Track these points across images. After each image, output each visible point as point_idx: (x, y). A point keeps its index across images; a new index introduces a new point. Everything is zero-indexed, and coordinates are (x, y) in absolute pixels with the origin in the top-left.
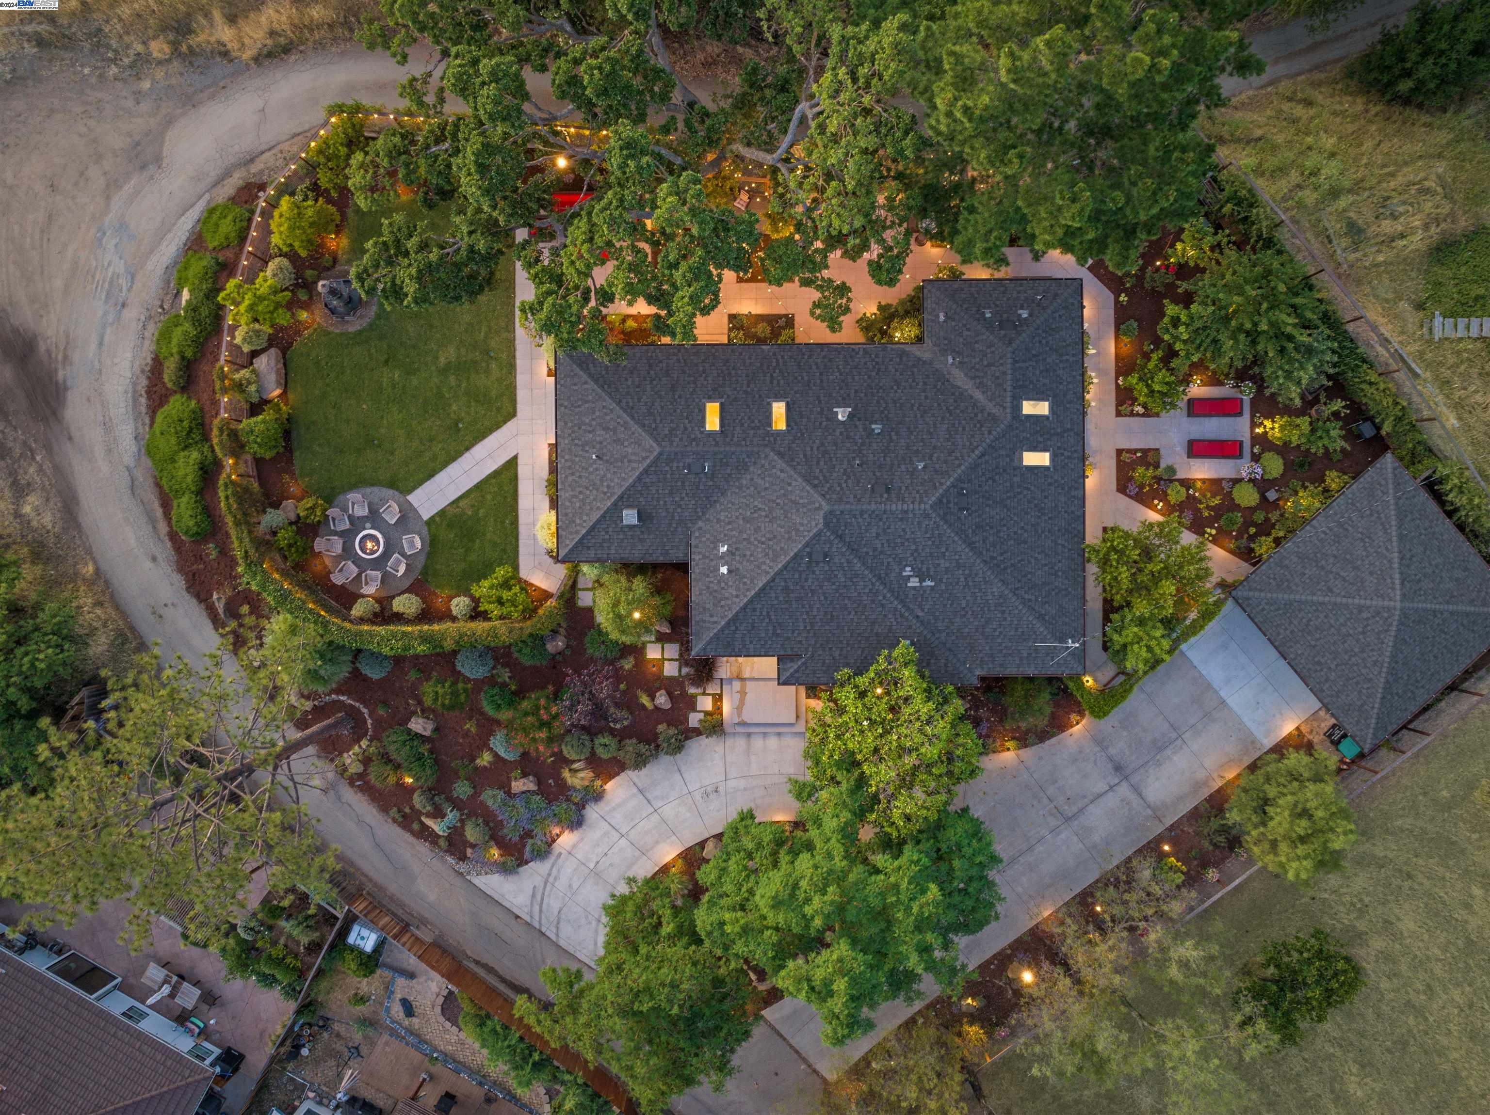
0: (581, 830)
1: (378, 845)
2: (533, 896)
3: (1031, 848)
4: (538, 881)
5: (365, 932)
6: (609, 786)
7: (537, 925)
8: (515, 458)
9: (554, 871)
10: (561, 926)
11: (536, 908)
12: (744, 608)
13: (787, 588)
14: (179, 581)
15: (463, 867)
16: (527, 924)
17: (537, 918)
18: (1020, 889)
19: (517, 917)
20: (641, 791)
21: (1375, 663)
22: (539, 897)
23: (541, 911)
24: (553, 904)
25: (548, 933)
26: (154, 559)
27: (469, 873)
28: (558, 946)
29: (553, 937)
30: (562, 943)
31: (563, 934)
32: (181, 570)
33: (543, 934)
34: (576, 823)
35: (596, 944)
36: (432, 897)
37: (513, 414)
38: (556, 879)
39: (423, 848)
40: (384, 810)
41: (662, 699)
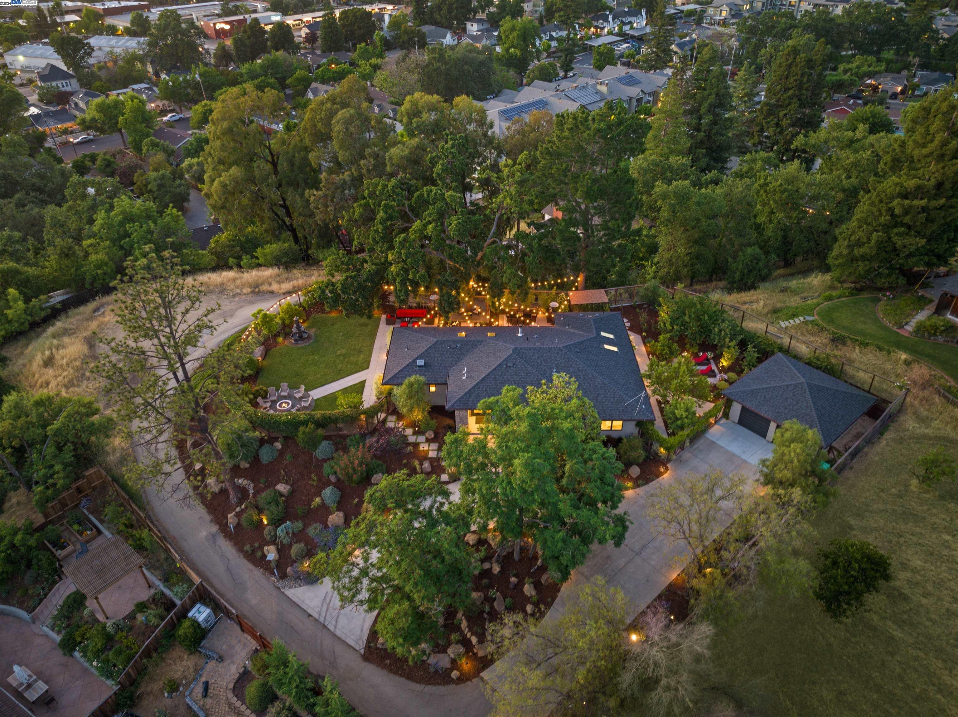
1: (229, 570)
2: (324, 599)
3: (653, 539)
4: (330, 587)
5: (203, 608)
7: (322, 620)
8: (364, 382)
10: (339, 619)
11: (325, 608)
12: (474, 387)
13: (495, 378)
15: (280, 584)
16: (316, 620)
17: (323, 615)
18: (653, 563)
19: (310, 615)
21: (807, 407)
22: (328, 599)
23: (327, 609)
24: (337, 603)
25: (329, 626)
27: (284, 588)
28: (334, 635)
29: (332, 628)
30: (338, 633)
31: (340, 625)
33: (325, 626)
35: (362, 630)
36: (254, 602)
37: (368, 368)
39: (258, 572)
40: (241, 550)
41: (426, 465)
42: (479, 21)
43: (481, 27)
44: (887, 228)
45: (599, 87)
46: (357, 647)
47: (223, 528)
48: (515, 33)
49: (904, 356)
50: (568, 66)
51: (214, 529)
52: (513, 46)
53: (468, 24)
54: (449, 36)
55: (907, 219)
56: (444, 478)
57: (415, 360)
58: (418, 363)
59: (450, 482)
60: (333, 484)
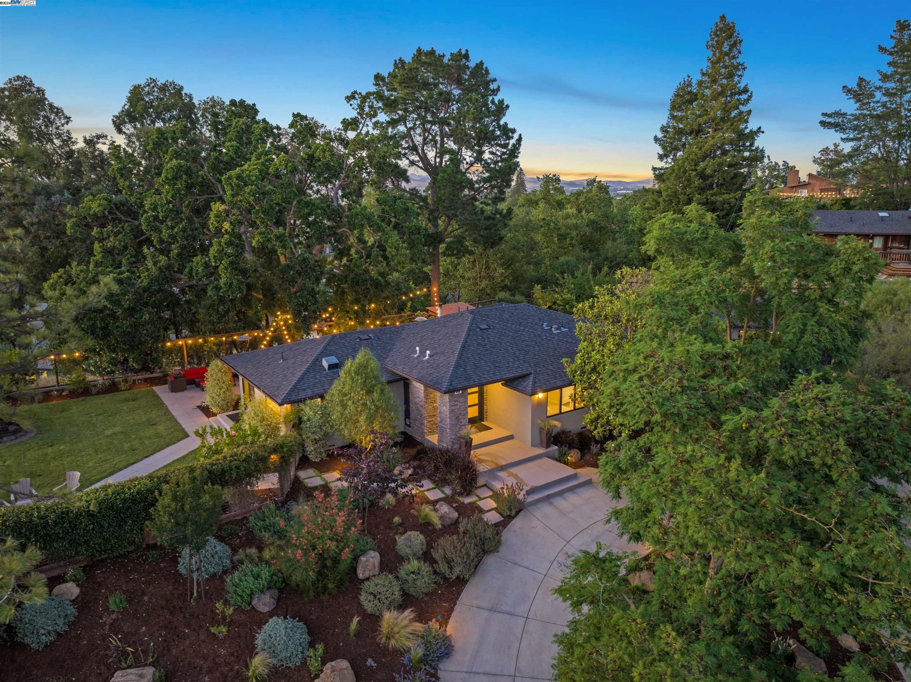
6: (452, 627)
20: (493, 610)
37: (186, 436)
41: (444, 509)
56: (493, 517)
57: (318, 360)
58: (325, 364)
59: (508, 519)
60: (272, 614)
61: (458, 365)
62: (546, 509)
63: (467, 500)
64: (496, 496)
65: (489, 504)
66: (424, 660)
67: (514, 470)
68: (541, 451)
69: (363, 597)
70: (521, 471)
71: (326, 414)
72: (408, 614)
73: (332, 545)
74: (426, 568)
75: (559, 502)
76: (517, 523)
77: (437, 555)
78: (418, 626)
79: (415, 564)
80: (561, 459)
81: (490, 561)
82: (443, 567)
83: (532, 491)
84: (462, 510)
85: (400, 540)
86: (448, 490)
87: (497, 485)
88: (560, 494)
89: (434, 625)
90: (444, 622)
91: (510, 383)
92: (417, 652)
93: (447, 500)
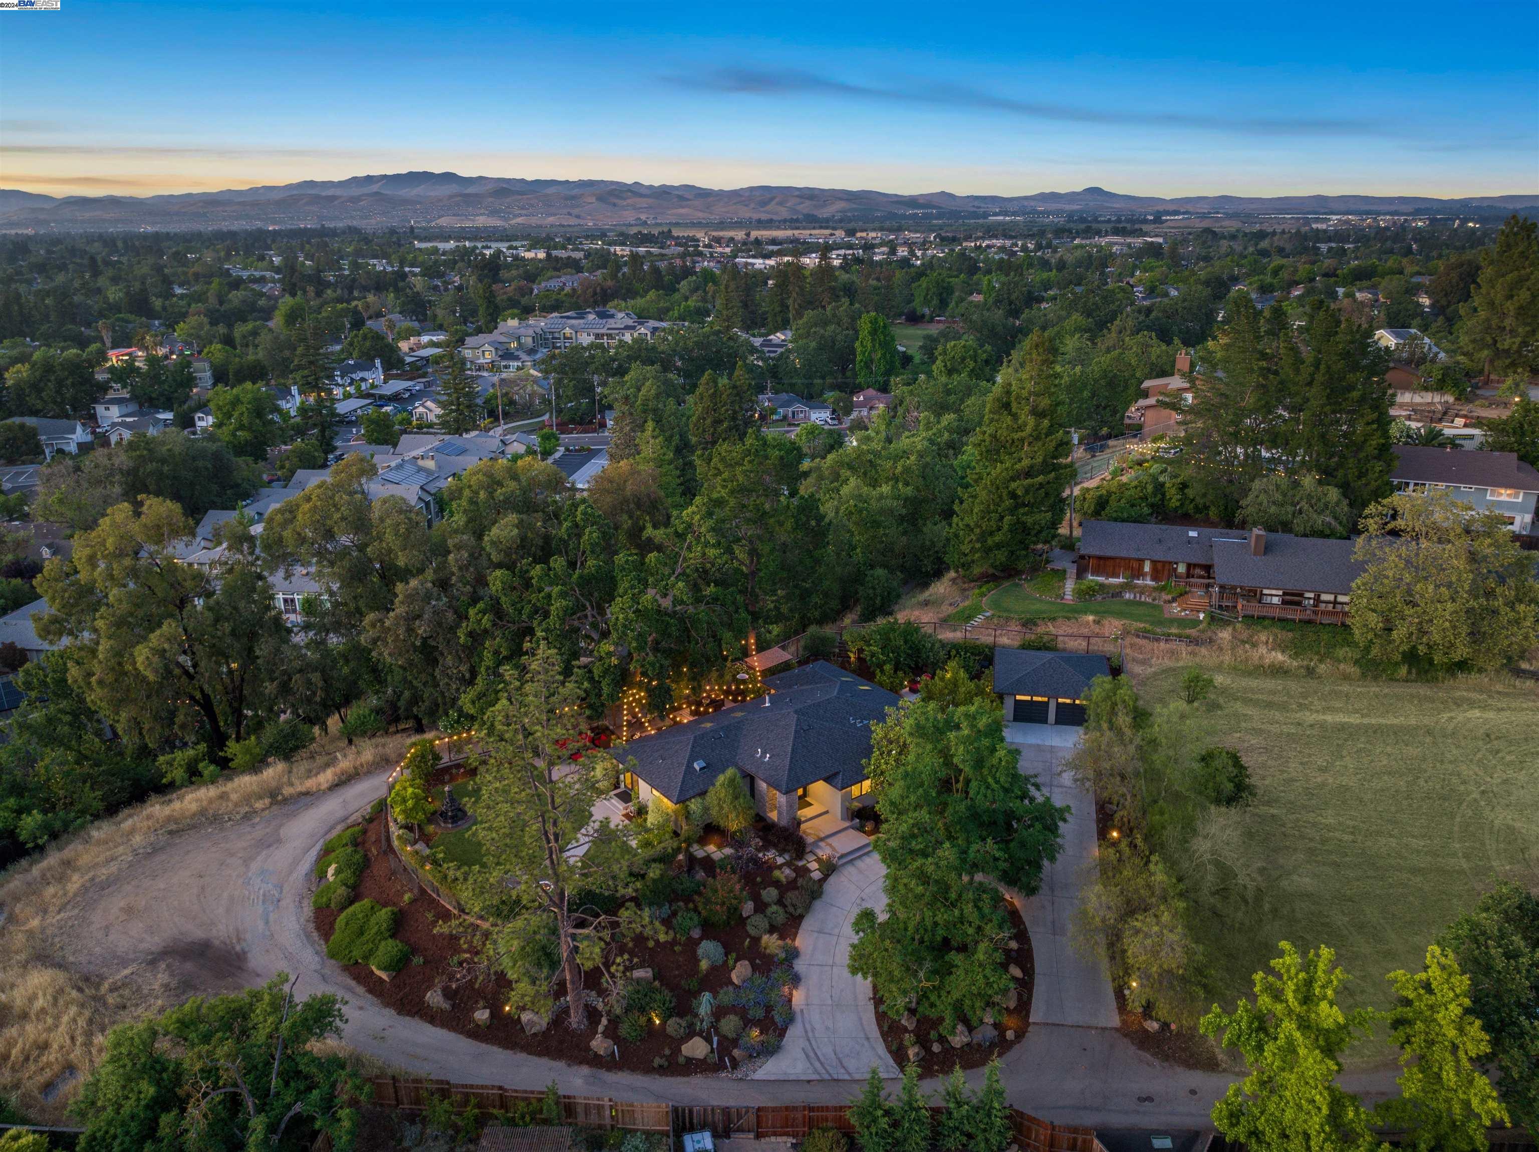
0: (802, 983)
2: (807, 1056)
4: (802, 1043)
5: (698, 1136)
6: (798, 943)
7: (826, 1077)
9: (808, 1027)
10: (845, 1064)
11: (817, 1065)
14: (390, 1012)
15: (738, 1074)
16: (821, 1081)
17: (823, 1071)
19: (809, 1081)
20: (819, 932)
22: (812, 1054)
23: (822, 1064)
24: (826, 1050)
25: (841, 1077)
26: (361, 1008)
27: (747, 1076)
29: (846, 1077)
30: (857, 1077)
31: (852, 1069)
32: (387, 1005)
33: (838, 1080)
34: (796, 980)
38: (813, 1031)
40: (648, 1069)
41: (787, 871)
42: (119, 401)
43: (126, 410)
44: (1012, 511)
45: (420, 462)
46: (892, 1076)
47: (597, 1061)
48: (242, 408)
49: (1091, 618)
50: (328, 444)
51: (585, 1070)
52: (241, 427)
53: (100, 409)
54: (79, 429)
55: (1029, 498)
56: (816, 875)
57: (690, 765)
58: (697, 766)
59: (826, 877)
60: (701, 939)
61: (790, 769)
62: (850, 869)
63: (800, 864)
64: (819, 860)
65: (814, 866)
66: (786, 959)
67: (829, 841)
68: (847, 824)
69: (749, 928)
70: (833, 841)
71: (706, 809)
72: (775, 936)
73: (734, 902)
74: (780, 910)
75: (859, 863)
76: (832, 879)
77: (788, 902)
78: (780, 942)
79: (774, 908)
80: (861, 829)
81: (818, 904)
82: (791, 909)
83: (842, 857)
84: (797, 870)
85: (764, 893)
86: (787, 857)
87: (820, 853)
88: (860, 857)
89: (789, 941)
90: (794, 940)
91: (827, 780)
92: (783, 955)
93: (788, 864)
